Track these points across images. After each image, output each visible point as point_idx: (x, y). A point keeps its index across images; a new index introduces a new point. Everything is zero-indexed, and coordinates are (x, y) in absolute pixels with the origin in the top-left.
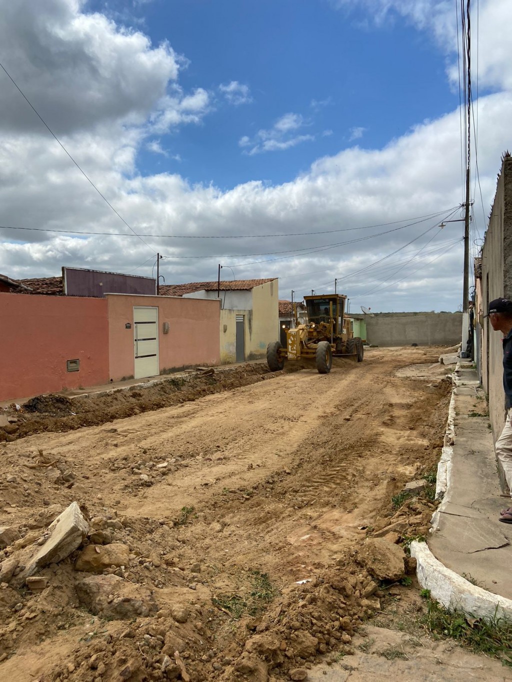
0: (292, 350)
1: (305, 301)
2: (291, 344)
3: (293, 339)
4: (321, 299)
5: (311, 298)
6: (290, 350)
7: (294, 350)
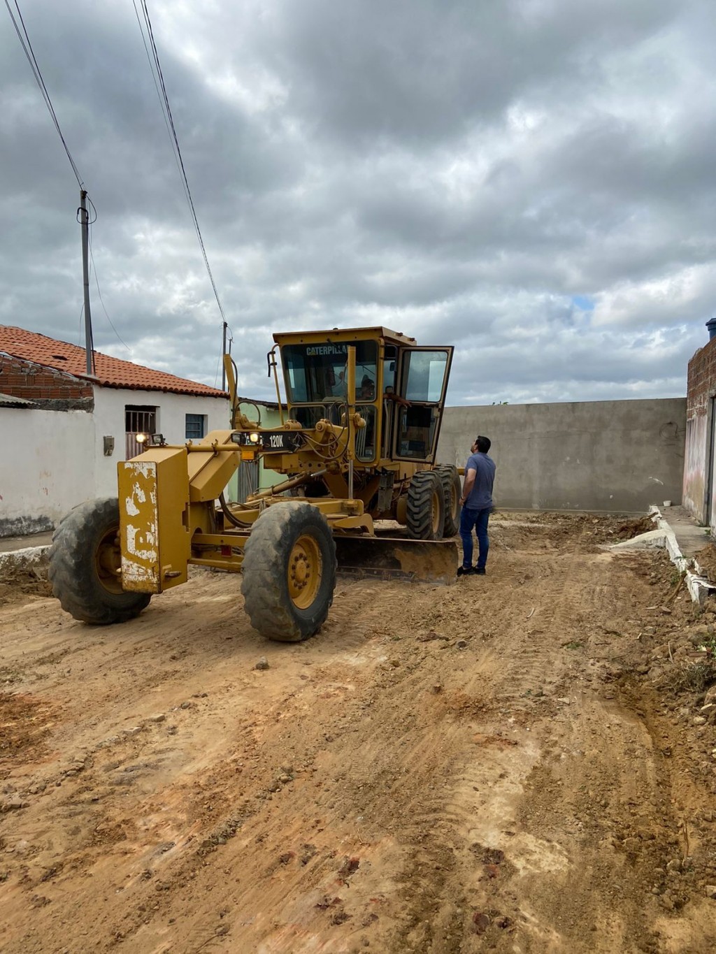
0: (139, 546)
1: (277, 349)
2: (135, 521)
3: (142, 499)
4: (329, 344)
5: (297, 342)
6: (130, 545)
7: (147, 546)
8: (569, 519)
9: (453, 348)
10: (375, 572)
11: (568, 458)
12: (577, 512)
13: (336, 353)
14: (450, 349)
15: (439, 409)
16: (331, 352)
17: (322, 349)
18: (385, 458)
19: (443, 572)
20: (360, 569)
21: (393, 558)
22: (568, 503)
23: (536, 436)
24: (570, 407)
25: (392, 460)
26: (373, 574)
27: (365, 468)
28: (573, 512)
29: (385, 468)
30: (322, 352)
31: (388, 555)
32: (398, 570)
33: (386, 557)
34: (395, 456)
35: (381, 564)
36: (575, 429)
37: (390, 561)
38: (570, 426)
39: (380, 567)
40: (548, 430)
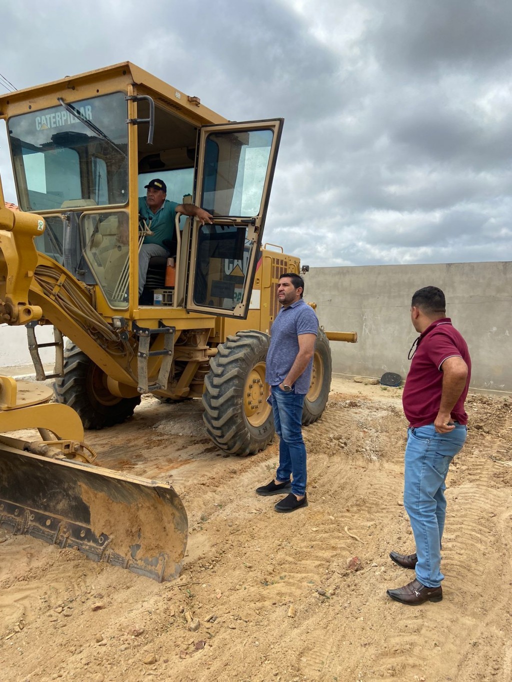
8: (488, 405)
9: (281, 121)
10: (48, 523)
11: (495, 329)
12: (502, 394)
13: (73, 122)
14: (277, 123)
15: (256, 229)
16: (66, 121)
17: (54, 117)
18: (175, 307)
19: (157, 547)
20: (28, 509)
21: (77, 499)
22: (492, 382)
23: (457, 301)
24: (501, 267)
25: (188, 312)
26: (44, 525)
27: (113, 319)
28: (498, 394)
29: (165, 323)
30: (55, 123)
31: (70, 493)
32: (84, 525)
33: (68, 495)
34: (191, 305)
35: (60, 506)
36: (506, 294)
37: (74, 503)
38: (499, 290)
39: (56, 512)
40: (472, 294)
